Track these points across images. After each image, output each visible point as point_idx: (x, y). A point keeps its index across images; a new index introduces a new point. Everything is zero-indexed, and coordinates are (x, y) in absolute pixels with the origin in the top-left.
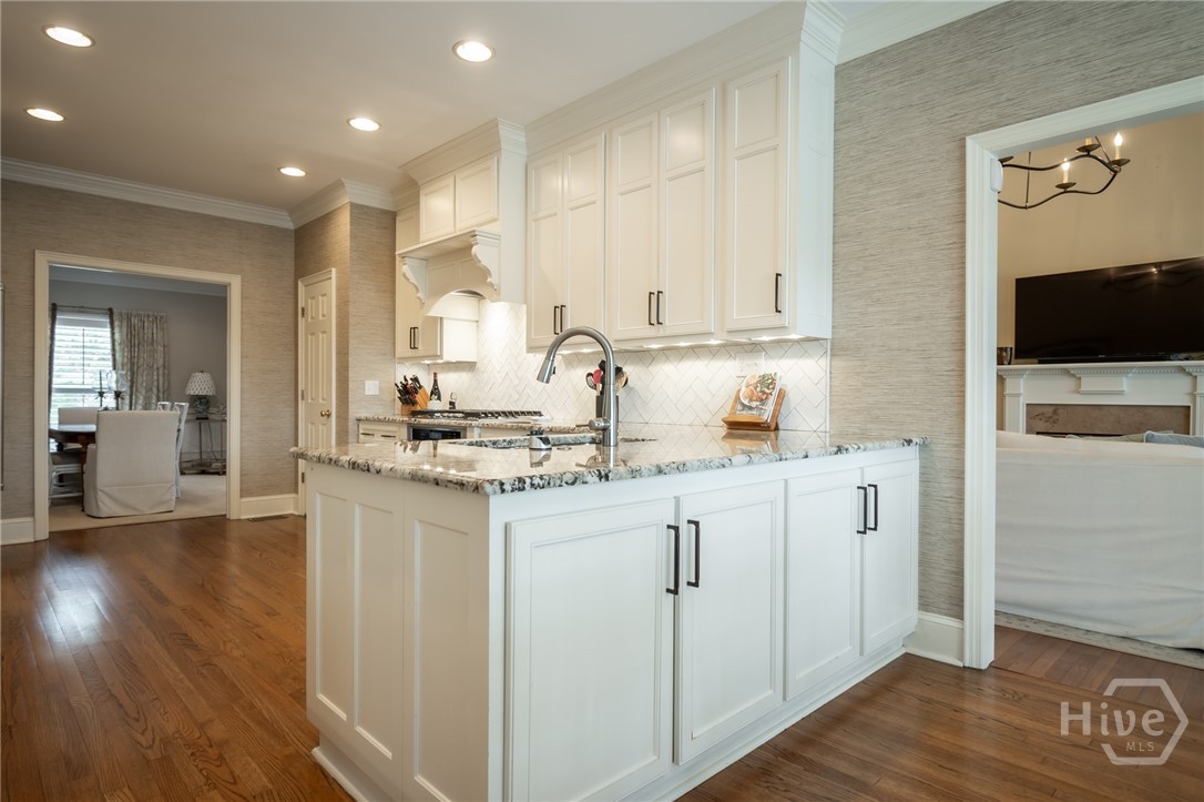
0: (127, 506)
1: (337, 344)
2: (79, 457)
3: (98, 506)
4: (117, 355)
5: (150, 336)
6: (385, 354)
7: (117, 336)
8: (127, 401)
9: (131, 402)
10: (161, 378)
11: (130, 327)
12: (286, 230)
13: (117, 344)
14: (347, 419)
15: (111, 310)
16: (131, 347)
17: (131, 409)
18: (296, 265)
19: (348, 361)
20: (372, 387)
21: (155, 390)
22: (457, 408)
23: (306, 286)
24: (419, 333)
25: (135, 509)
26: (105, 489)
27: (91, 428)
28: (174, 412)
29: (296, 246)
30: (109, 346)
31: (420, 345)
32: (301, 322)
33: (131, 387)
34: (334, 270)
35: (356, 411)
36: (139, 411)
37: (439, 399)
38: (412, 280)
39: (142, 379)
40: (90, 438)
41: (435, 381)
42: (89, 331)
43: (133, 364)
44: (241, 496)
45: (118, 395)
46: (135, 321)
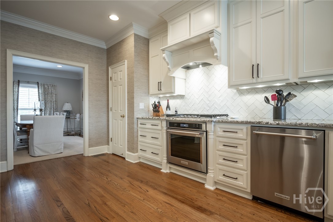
0: (45, 152)
1: (127, 89)
2: (27, 133)
3: (34, 153)
4: (40, 97)
5: (51, 91)
6: (146, 93)
7: (40, 91)
8: (44, 113)
9: (45, 113)
10: (54, 105)
11: (44, 88)
12: (104, 49)
13: (40, 94)
14: (133, 118)
15: (38, 83)
16: (45, 95)
17: (45, 115)
18: (107, 61)
19: (133, 96)
20: (142, 106)
21: (53, 109)
22: (179, 113)
23: (112, 69)
24: (162, 84)
25: (48, 152)
26: (37, 146)
27: (31, 122)
28: (60, 116)
29: (107, 55)
30: (38, 95)
31: (162, 89)
32: (110, 82)
33: (45, 108)
34: (126, 61)
35: (137, 115)
36: (47, 116)
37: (170, 110)
38: (167, 60)
39: (49, 105)
40: (31, 126)
41: (168, 103)
42: (31, 89)
43: (45, 100)
44: (89, 147)
45: (41, 110)
46: (46, 86)
